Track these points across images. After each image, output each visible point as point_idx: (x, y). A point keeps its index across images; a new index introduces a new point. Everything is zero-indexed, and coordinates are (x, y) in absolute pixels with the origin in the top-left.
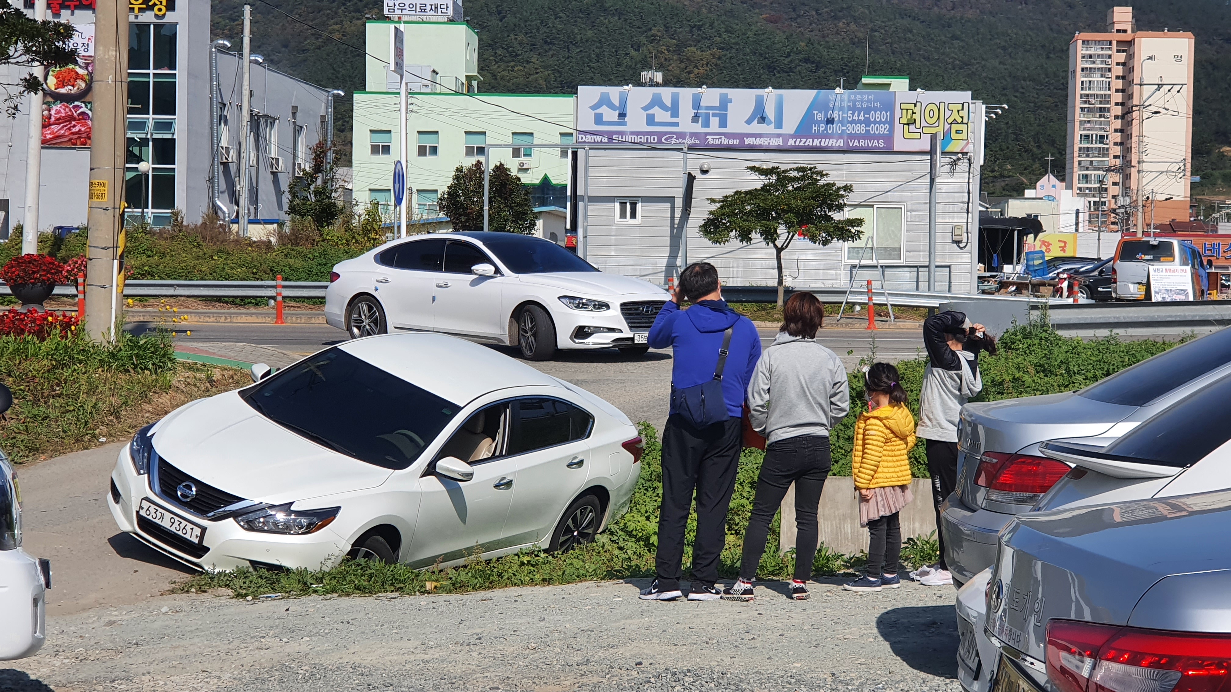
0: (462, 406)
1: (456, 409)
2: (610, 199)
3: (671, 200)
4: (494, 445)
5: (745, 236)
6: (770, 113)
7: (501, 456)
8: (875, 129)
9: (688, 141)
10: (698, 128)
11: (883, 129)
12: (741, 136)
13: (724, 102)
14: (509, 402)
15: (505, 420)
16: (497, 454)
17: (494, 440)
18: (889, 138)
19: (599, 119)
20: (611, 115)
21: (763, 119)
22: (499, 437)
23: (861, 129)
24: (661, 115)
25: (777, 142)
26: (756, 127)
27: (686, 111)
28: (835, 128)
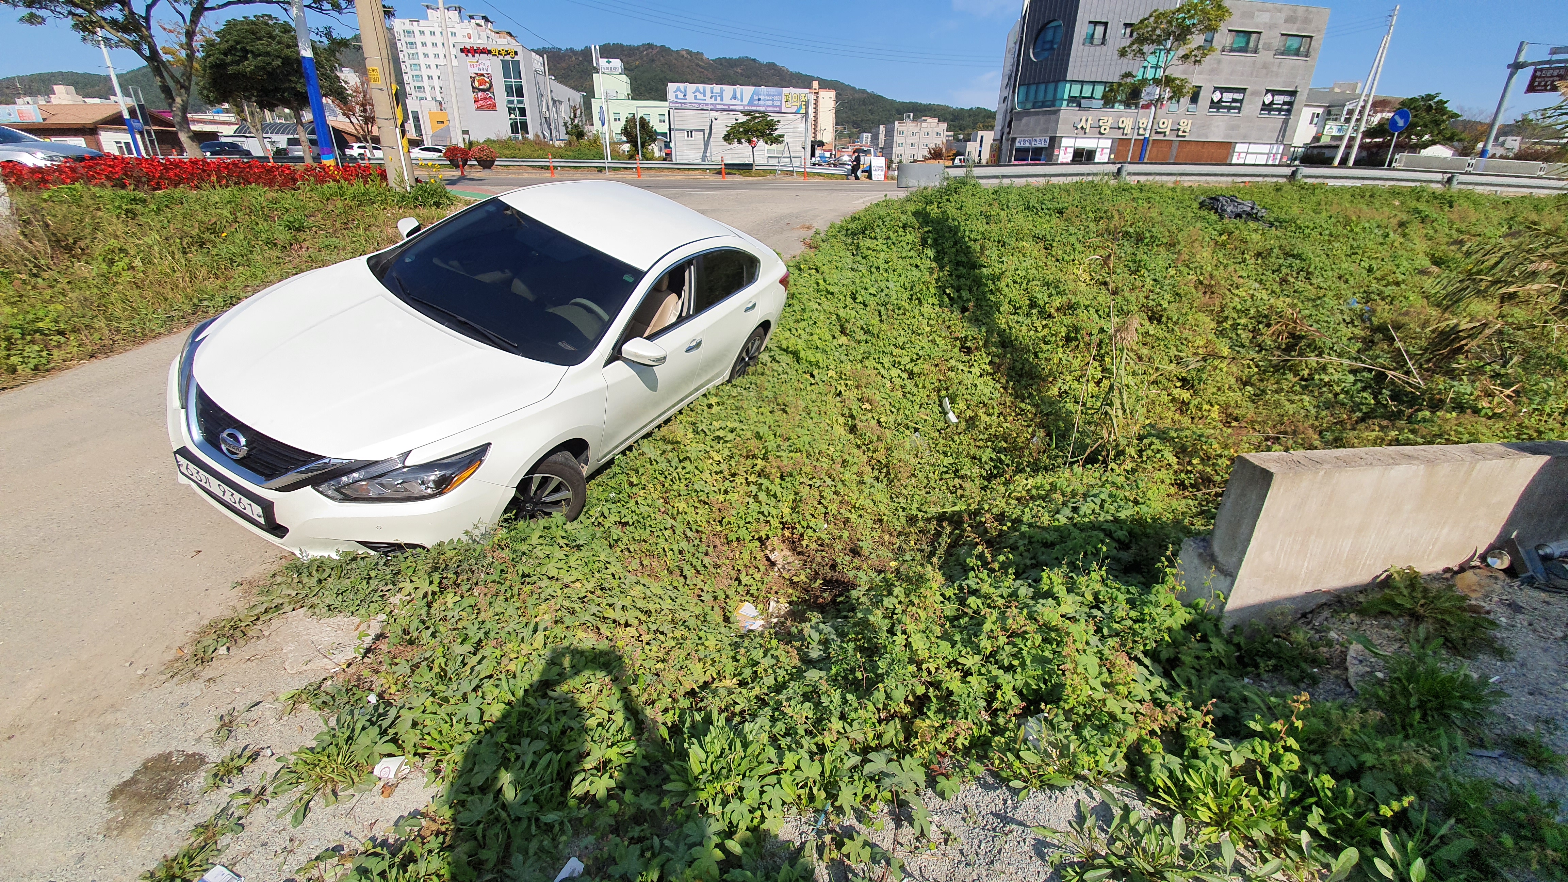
0: (645, 269)
1: (639, 275)
2: (683, 130)
3: (703, 131)
4: (680, 303)
5: (739, 142)
6: (738, 96)
7: (689, 317)
8: (776, 103)
9: (710, 107)
10: (713, 101)
11: (778, 103)
12: (728, 105)
13: (722, 91)
14: (692, 259)
15: (690, 277)
16: (684, 314)
17: (680, 297)
18: (780, 107)
19: (677, 97)
20: (681, 95)
21: (735, 98)
22: (685, 294)
23: (770, 103)
24: (700, 96)
25: (741, 108)
26: (734, 102)
27: (709, 95)
28: (761, 102)
